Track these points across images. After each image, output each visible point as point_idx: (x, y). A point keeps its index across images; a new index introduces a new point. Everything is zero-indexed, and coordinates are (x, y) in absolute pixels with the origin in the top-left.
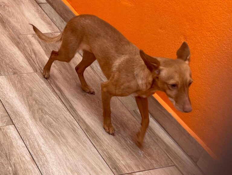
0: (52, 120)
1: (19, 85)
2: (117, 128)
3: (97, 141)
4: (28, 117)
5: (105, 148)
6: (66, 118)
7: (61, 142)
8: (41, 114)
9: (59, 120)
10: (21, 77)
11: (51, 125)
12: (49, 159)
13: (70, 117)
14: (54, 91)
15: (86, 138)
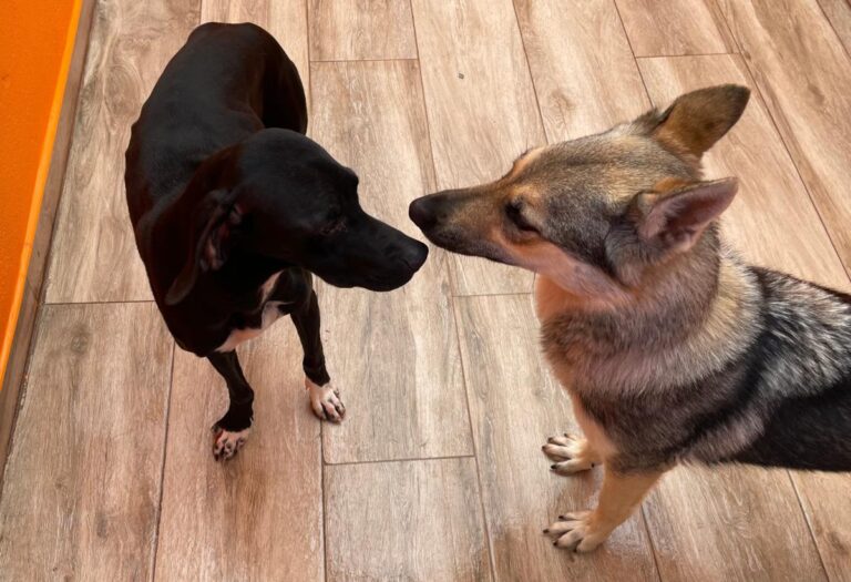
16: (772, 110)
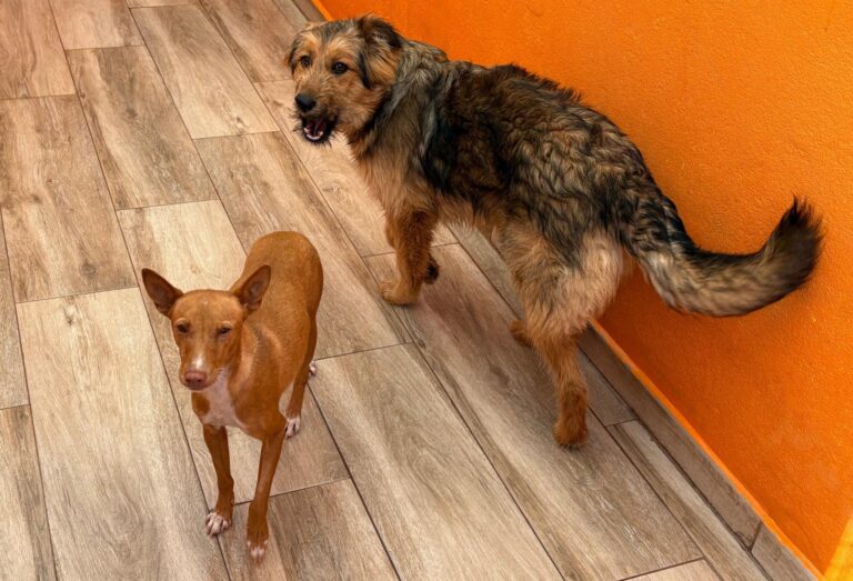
0: (435, 460)
1: (365, 378)
2: (578, 472)
3: (534, 507)
4: (383, 457)
5: (550, 525)
6: (465, 453)
7: (455, 515)
8: (412, 447)
9: (451, 459)
10: (369, 358)
11: (432, 473)
12: (426, 562)
13: (476, 450)
14: (442, 387)
15: (509, 501)
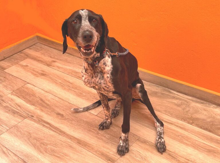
16: (51, 128)
